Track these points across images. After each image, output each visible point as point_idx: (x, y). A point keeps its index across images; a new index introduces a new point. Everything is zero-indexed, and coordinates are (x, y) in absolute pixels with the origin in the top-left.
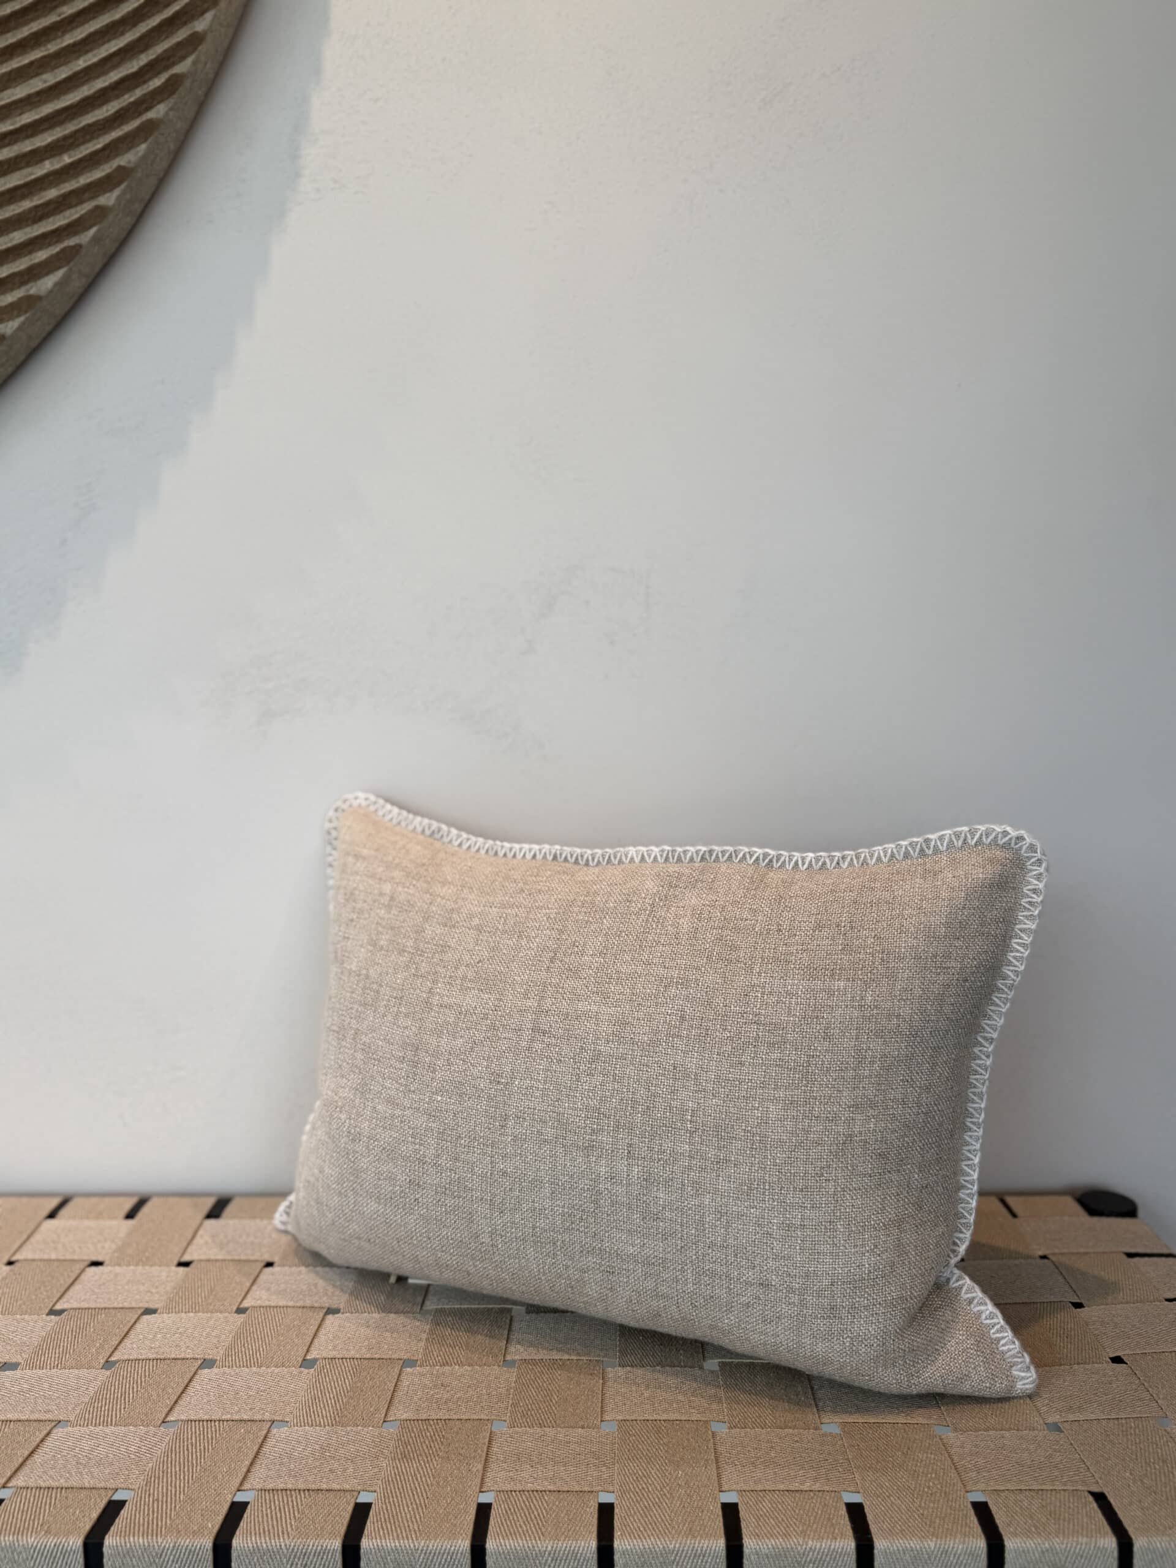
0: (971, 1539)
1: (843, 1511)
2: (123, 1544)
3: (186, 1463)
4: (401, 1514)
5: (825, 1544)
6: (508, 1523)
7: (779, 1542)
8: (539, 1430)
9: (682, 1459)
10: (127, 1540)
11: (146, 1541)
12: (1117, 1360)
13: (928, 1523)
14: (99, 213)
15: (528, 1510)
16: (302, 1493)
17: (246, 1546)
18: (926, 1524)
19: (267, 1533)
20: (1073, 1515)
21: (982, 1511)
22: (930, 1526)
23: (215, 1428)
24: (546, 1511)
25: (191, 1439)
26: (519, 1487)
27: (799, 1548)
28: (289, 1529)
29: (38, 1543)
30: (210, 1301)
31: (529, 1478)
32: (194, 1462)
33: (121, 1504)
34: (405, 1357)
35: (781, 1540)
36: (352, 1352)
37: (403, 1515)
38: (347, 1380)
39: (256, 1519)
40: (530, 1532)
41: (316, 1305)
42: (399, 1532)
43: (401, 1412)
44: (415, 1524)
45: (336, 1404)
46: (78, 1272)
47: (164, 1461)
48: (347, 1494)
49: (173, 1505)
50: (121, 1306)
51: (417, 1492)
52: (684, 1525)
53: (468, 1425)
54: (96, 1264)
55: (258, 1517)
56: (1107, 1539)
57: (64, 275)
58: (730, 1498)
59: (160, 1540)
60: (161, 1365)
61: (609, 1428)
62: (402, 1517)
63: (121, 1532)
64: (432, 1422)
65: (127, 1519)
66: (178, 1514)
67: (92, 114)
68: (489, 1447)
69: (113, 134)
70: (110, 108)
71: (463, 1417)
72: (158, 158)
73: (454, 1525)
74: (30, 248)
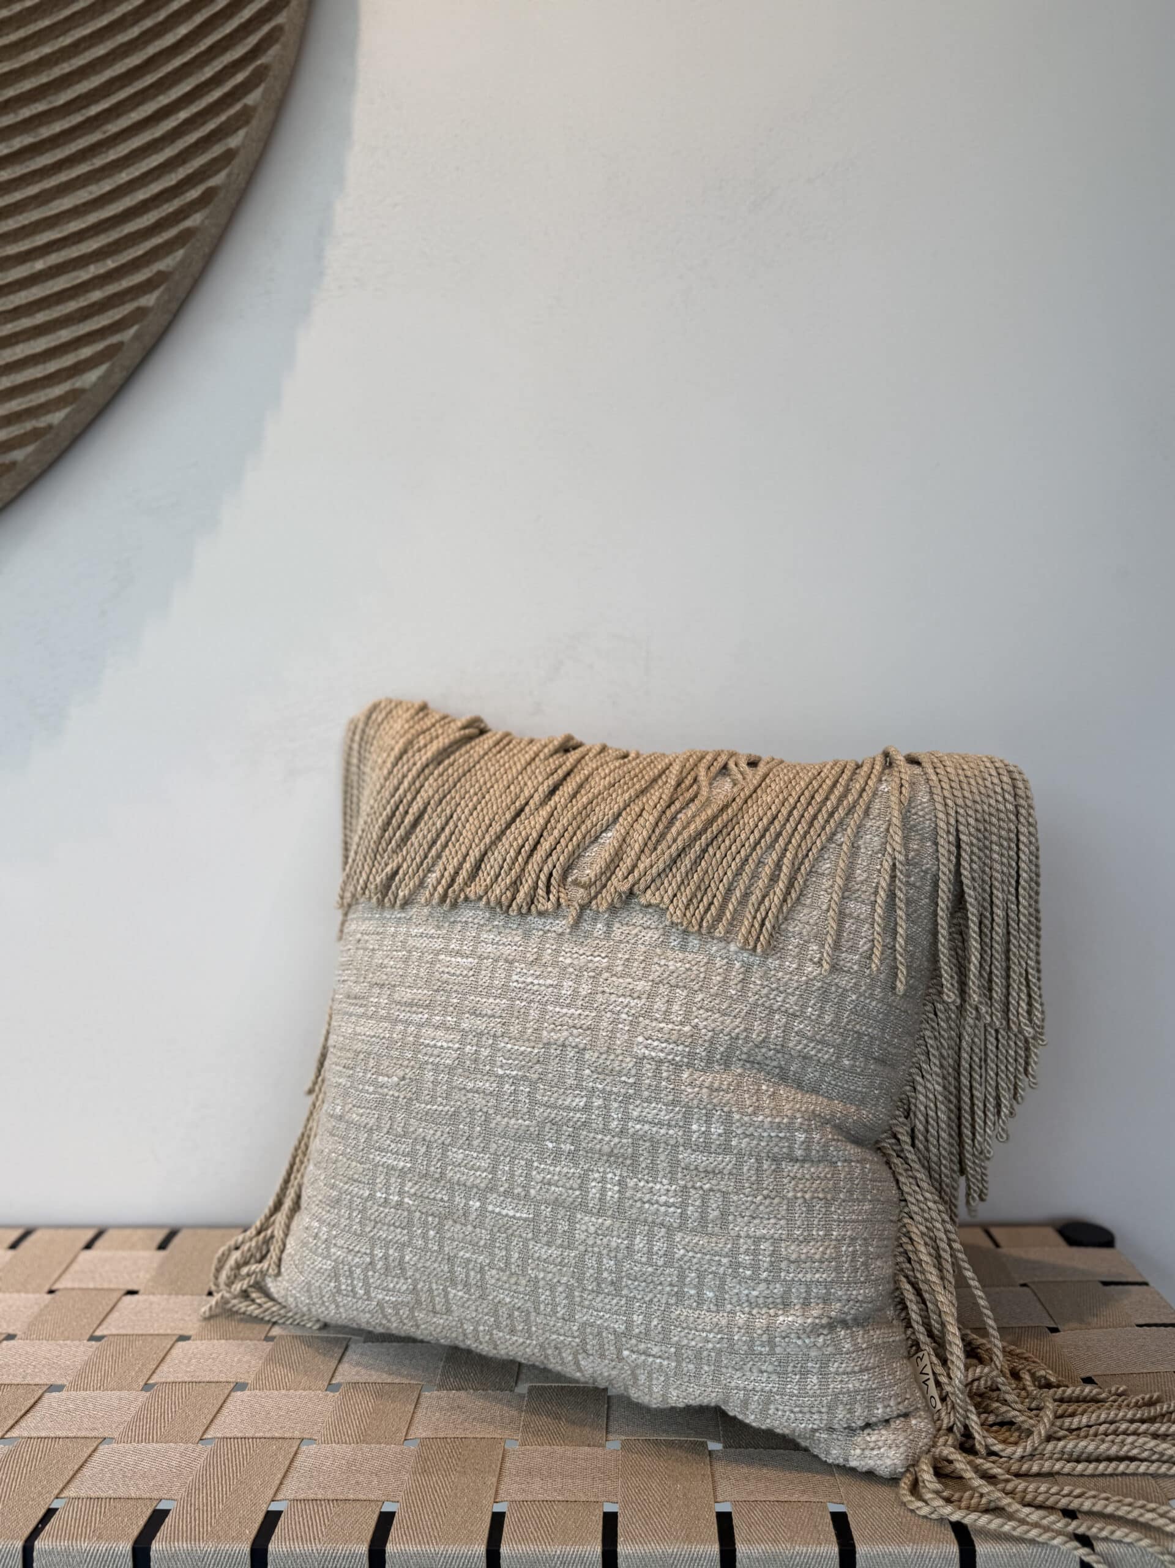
0: (946, 1545)
1: (828, 1520)
2: (169, 1549)
3: (223, 1477)
4: (422, 1521)
5: (811, 1549)
6: (521, 1530)
7: (769, 1548)
8: (549, 1447)
9: (680, 1474)
10: (172, 1545)
11: (189, 1545)
14: (141, 313)
15: (539, 1518)
16: (330, 1502)
17: (281, 1550)
18: (904, 1531)
19: (300, 1539)
22: (907, 1533)
23: (249, 1445)
24: (555, 1519)
25: (227, 1455)
26: (530, 1498)
27: (787, 1553)
28: (320, 1535)
29: (91, 1547)
31: (538, 1489)
32: (231, 1476)
33: (166, 1512)
34: (424, 1383)
35: (771, 1546)
36: (374, 1377)
37: (425, 1522)
38: (370, 1403)
39: (290, 1527)
40: (541, 1538)
41: (339, 1336)
42: (420, 1537)
43: (420, 1431)
44: (435, 1530)
45: (360, 1424)
46: (115, 1300)
47: (202, 1475)
48: (372, 1504)
49: (213, 1514)
50: (156, 1332)
51: (436, 1502)
52: (682, 1531)
53: (483, 1443)
54: (132, 1292)
55: (291, 1524)
57: (107, 369)
58: (724, 1508)
59: (202, 1545)
60: (196, 1387)
61: (613, 1445)
62: (423, 1525)
63: (166, 1538)
64: (449, 1440)
65: (171, 1526)
66: (218, 1522)
67: (134, 222)
68: (502, 1463)
69: (154, 241)
70: (150, 217)
71: (478, 1436)
72: (194, 261)
73: (471, 1531)
74: (76, 345)
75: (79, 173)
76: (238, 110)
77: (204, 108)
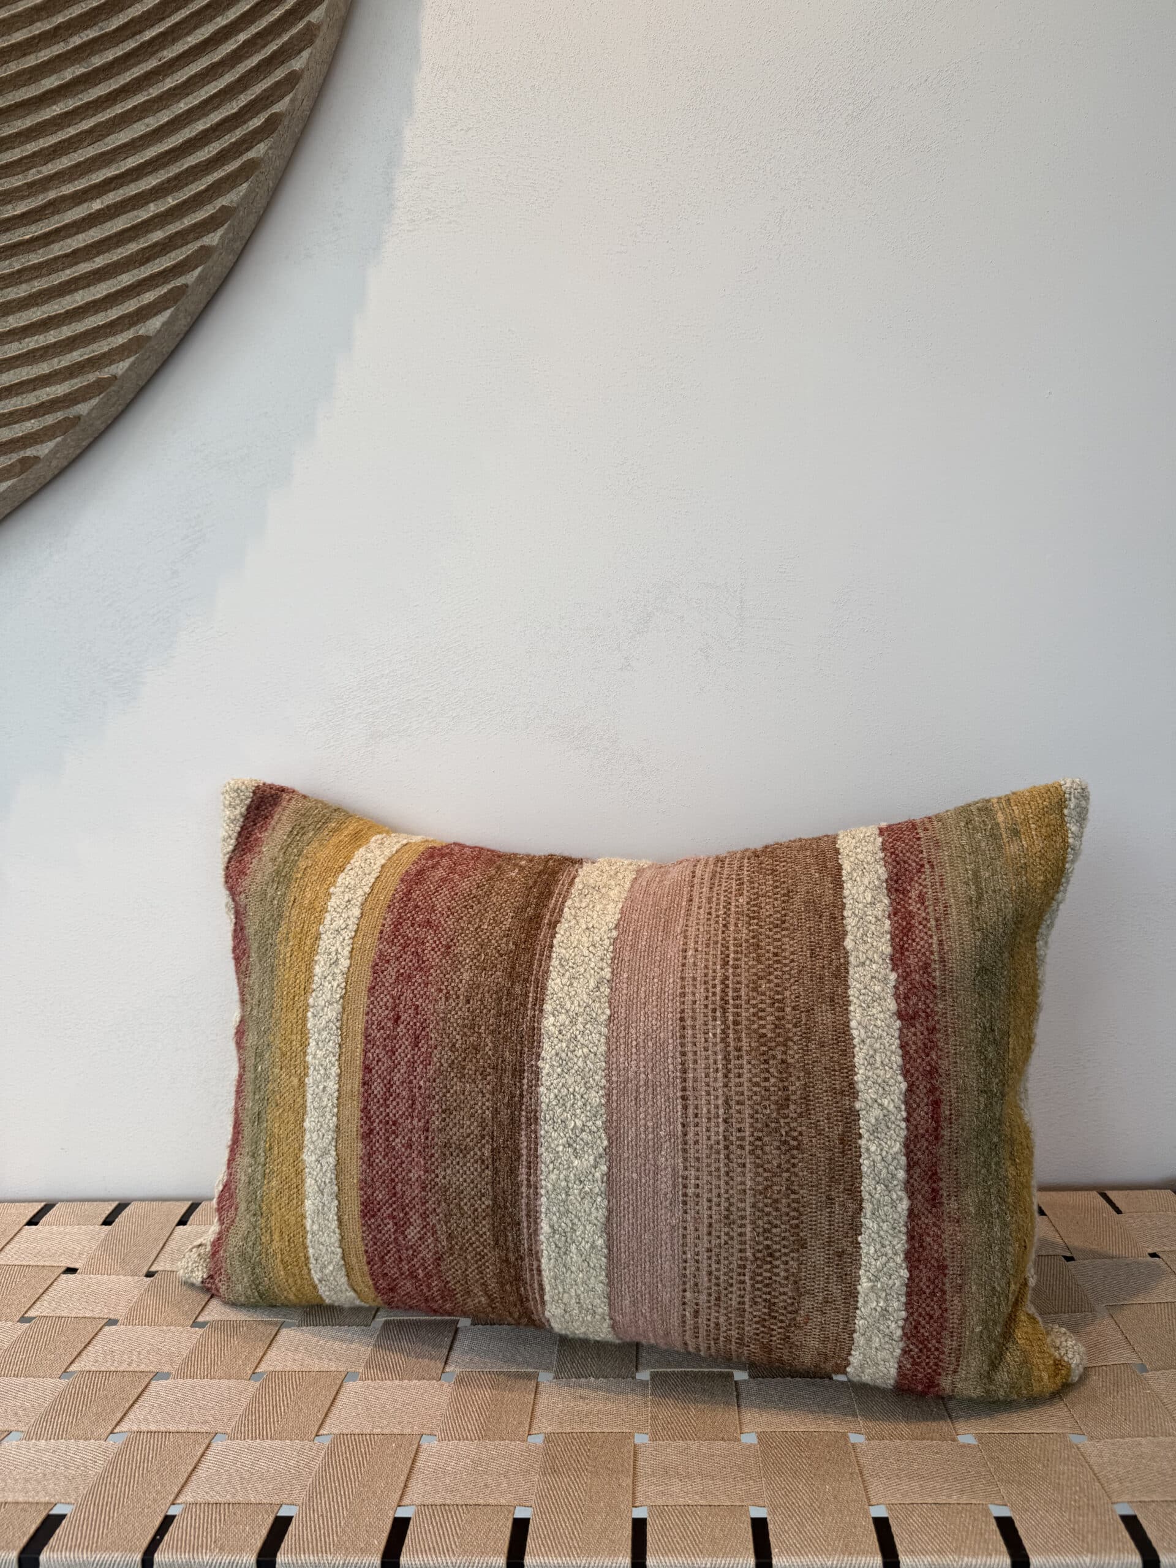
0: (1126, 1555)
1: (994, 1526)
3: (345, 1478)
5: (981, 1560)
7: (935, 1559)
9: (827, 1473)
10: (297, 1557)
11: (316, 1558)
13: (1081, 1538)
14: (205, 253)
15: (682, 1524)
18: (1077, 1538)
21: (1132, 1524)
22: (1083, 1541)
23: (368, 1442)
28: (453, 1546)
29: (213, 1561)
31: (680, 1493)
32: (352, 1477)
35: (936, 1556)
36: (489, 1365)
37: (562, 1532)
38: (487, 1392)
39: (419, 1535)
40: (688, 1549)
43: (545, 1425)
44: (575, 1540)
45: (479, 1417)
47: (323, 1476)
48: (504, 1509)
49: (338, 1521)
50: (260, 1318)
57: (171, 315)
58: (880, 1512)
59: (330, 1558)
60: (307, 1378)
62: (560, 1533)
63: (292, 1549)
65: (295, 1535)
66: (344, 1532)
67: (194, 155)
68: (635, 1461)
69: (215, 174)
70: (211, 149)
71: (606, 1430)
72: (258, 197)
73: (613, 1542)
74: (138, 289)
75: (136, 103)
76: (302, 29)
77: (265, 29)
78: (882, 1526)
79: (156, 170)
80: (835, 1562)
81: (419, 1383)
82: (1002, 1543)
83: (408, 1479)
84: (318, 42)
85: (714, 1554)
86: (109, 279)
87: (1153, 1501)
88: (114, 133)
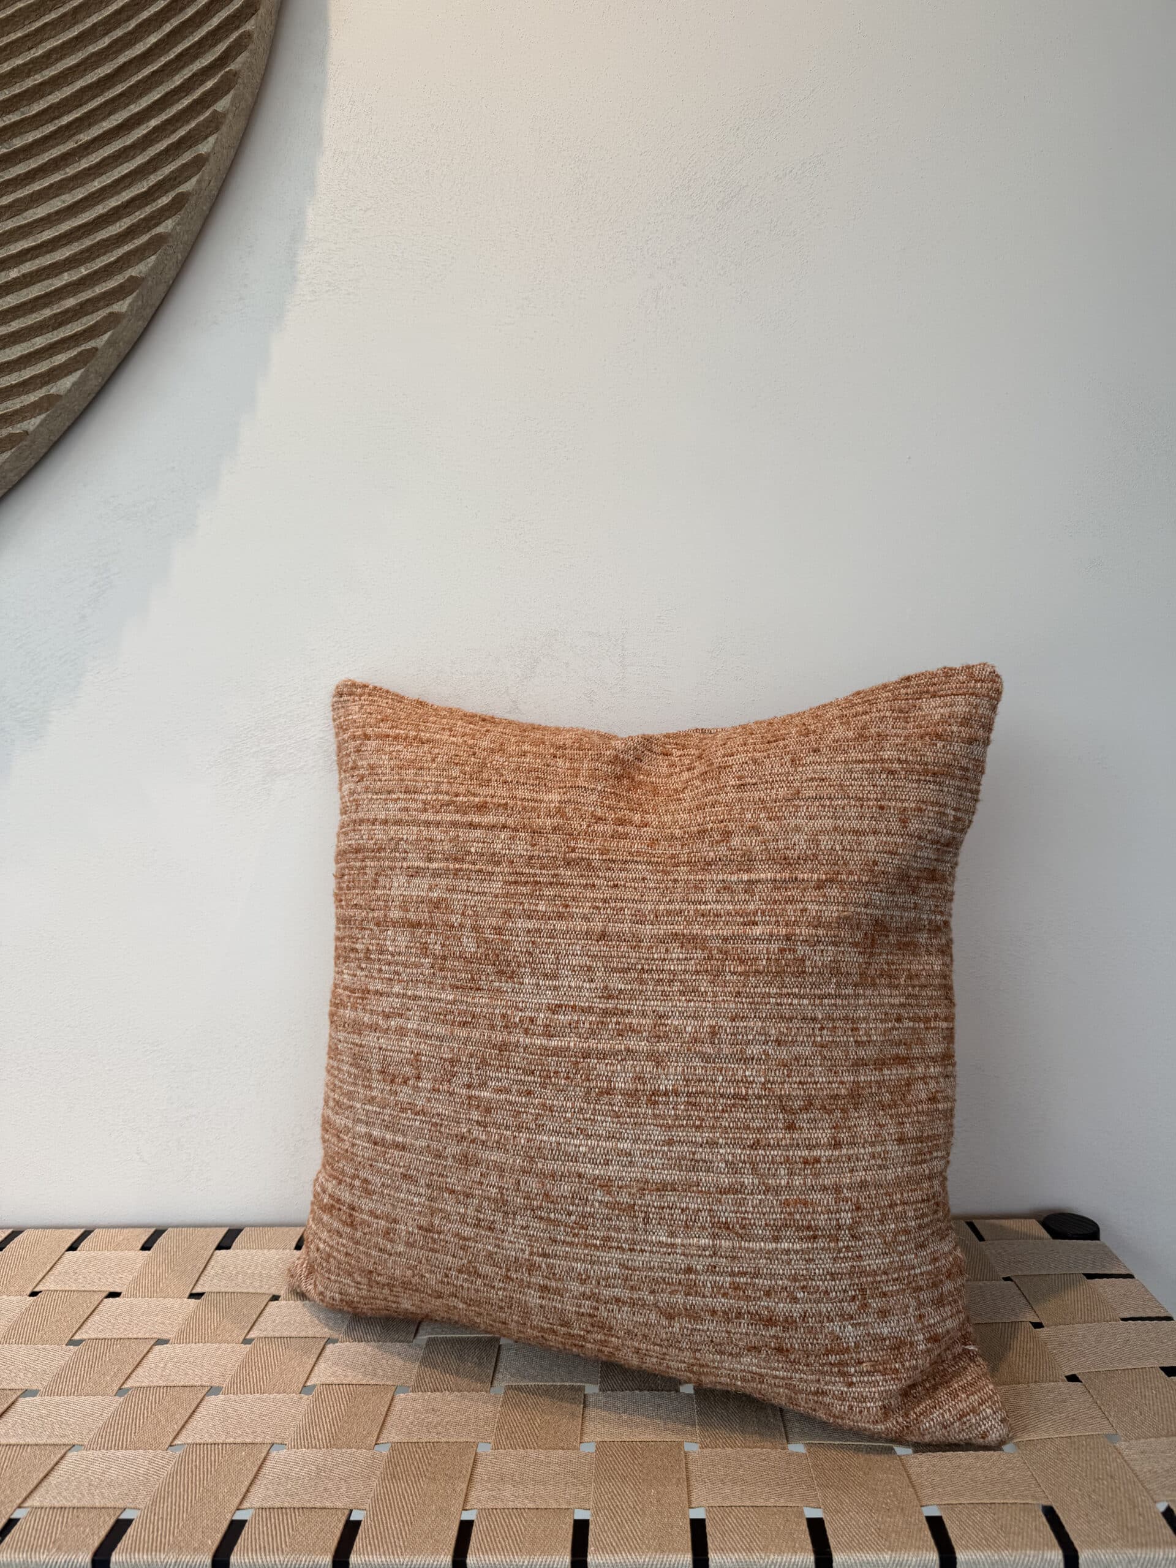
0: (924, 1552)
1: (804, 1527)
2: (129, 1560)
3: (190, 1484)
4: (388, 1530)
5: (786, 1558)
6: (488, 1539)
7: (743, 1556)
8: (522, 1451)
9: (656, 1478)
10: (132, 1556)
12: (1073, 1378)
13: (884, 1537)
14: (114, 319)
15: (507, 1526)
16: (296, 1511)
17: (243, 1561)
18: (882, 1537)
19: (262, 1549)
20: (1022, 1529)
21: (936, 1525)
22: (886, 1540)
23: (219, 1451)
24: (524, 1527)
25: (196, 1461)
26: (500, 1505)
27: (761, 1562)
28: (284, 1546)
29: (50, 1559)
30: (218, 1333)
31: (511, 1497)
32: (198, 1483)
33: (129, 1522)
34: (399, 1384)
35: (744, 1554)
36: (350, 1378)
37: (390, 1532)
38: (342, 1406)
39: (253, 1536)
40: (508, 1547)
41: (318, 1335)
42: (385, 1547)
43: (392, 1435)
44: (401, 1540)
45: (331, 1427)
46: (96, 1303)
47: (169, 1483)
48: (339, 1512)
49: (176, 1523)
50: (135, 1336)
51: (404, 1510)
52: (654, 1540)
53: (454, 1448)
54: (114, 1295)
55: (255, 1533)
56: (1053, 1552)
57: (81, 376)
58: (698, 1514)
59: (163, 1557)
60: (171, 1392)
61: (588, 1448)
62: (389, 1533)
63: (127, 1549)
64: (421, 1445)
65: (133, 1536)
66: (180, 1532)
67: (106, 230)
68: (473, 1468)
69: (126, 247)
70: (122, 224)
71: (451, 1440)
72: (167, 268)
73: (437, 1541)
74: (51, 351)
75: (52, 182)
76: (207, 117)
77: (174, 116)
78: (698, 1528)
79: (69, 242)
80: (647, 1560)
81: (278, 1396)
82: (809, 1541)
83: (251, 1485)
84: (224, 129)
85: (531, 1553)
86: (23, 342)
87: (960, 1504)
88: (31, 208)
